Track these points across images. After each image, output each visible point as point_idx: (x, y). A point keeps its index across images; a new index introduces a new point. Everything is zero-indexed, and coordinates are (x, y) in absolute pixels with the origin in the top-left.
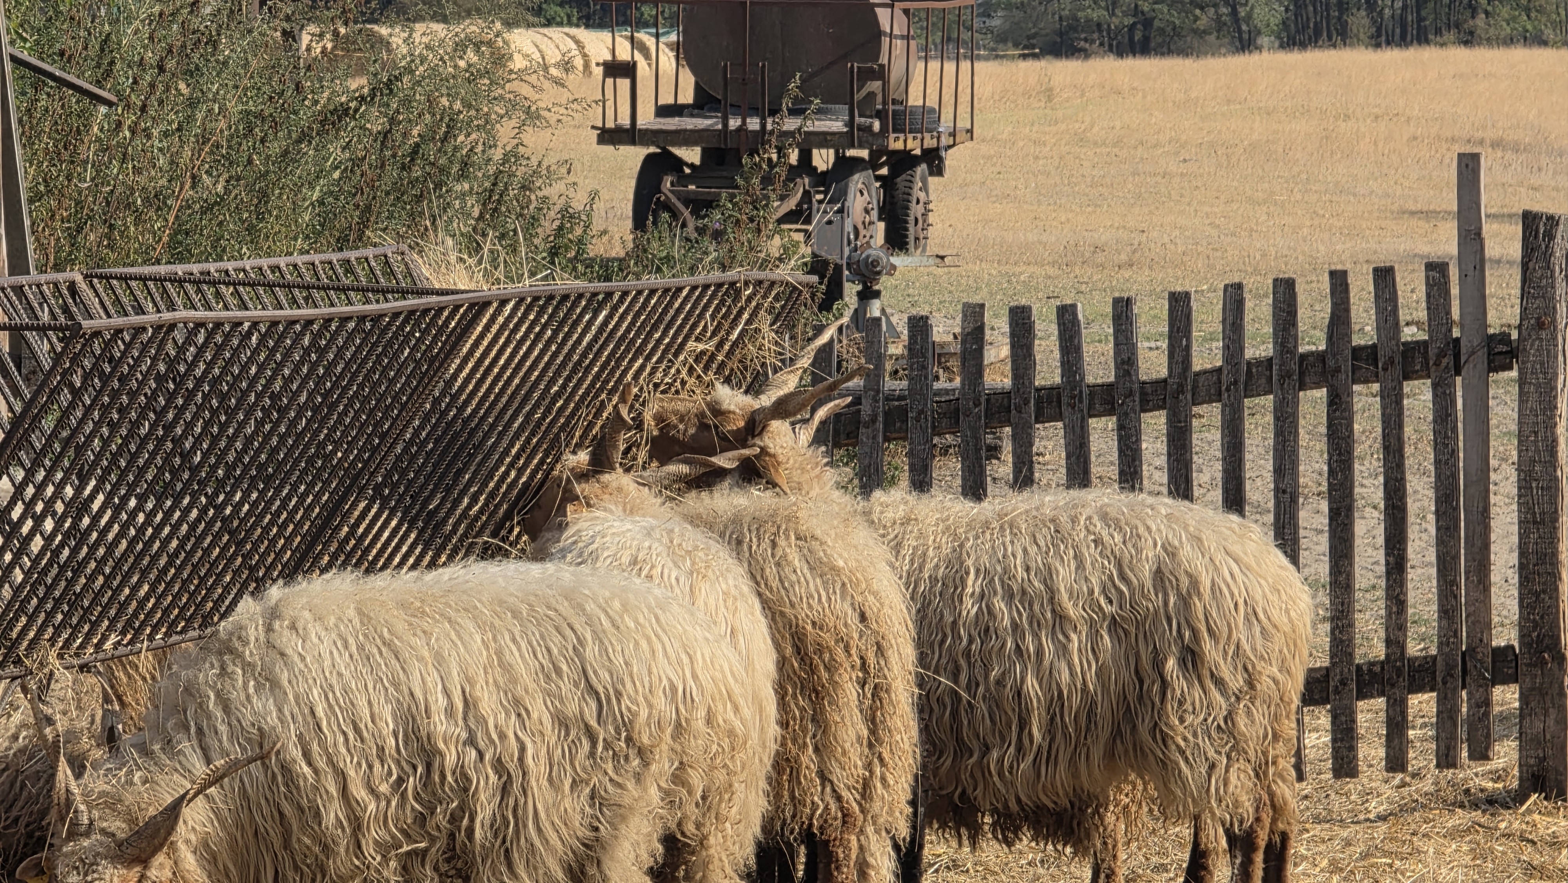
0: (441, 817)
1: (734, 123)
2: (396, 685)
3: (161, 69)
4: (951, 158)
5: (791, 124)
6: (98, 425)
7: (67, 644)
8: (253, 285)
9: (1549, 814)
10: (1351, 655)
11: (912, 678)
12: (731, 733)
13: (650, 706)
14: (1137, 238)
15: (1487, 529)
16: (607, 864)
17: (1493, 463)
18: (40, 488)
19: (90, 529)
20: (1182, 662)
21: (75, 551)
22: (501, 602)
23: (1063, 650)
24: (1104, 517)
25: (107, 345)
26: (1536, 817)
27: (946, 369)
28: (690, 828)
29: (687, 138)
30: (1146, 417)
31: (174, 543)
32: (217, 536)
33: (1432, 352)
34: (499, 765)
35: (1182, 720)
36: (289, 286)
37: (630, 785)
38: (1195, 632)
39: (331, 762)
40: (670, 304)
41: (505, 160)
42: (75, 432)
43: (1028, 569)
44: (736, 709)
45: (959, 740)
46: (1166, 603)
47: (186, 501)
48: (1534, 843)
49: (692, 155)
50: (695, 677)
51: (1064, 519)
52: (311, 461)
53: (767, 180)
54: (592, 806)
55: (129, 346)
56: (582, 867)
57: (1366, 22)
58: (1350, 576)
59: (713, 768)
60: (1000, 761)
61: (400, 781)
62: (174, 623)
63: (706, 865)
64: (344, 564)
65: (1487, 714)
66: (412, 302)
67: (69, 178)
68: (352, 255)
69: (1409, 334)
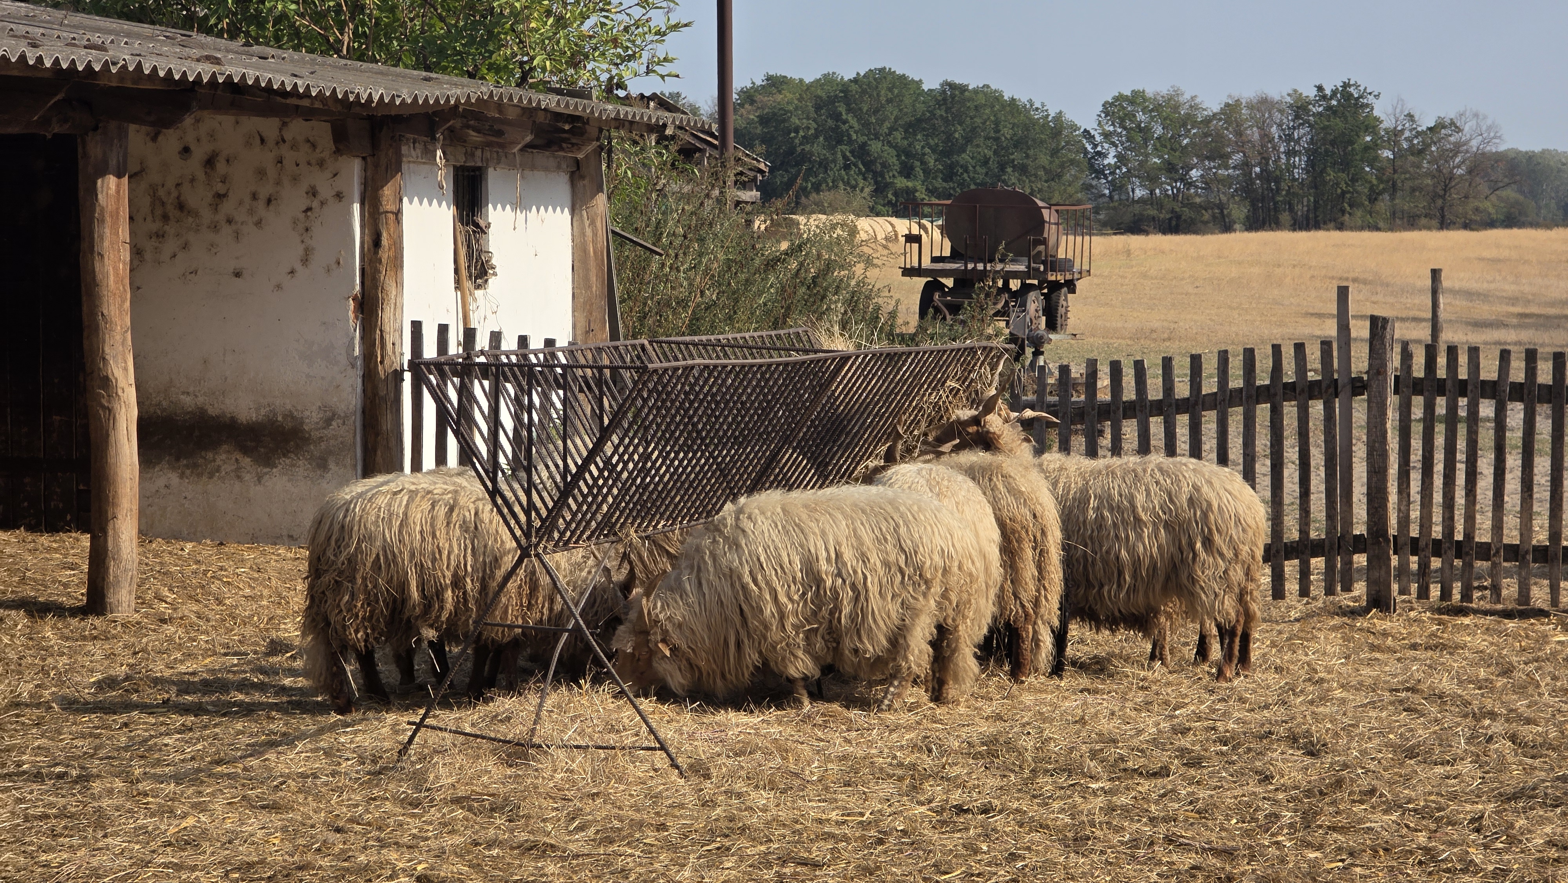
0: (824, 612)
1: (970, 266)
2: (802, 546)
3: (685, 237)
4: (1079, 285)
5: (999, 267)
6: (655, 416)
7: (640, 525)
8: (732, 347)
9: (1382, 619)
10: (1282, 538)
11: (1060, 547)
12: (971, 575)
13: (931, 559)
14: (1172, 326)
15: (1351, 475)
16: (909, 638)
17: (1354, 441)
18: (627, 448)
19: (651, 468)
20: (1204, 544)
21: (643, 479)
22: (856, 506)
23: (1140, 537)
24: (1161, 470)
25: (660, 378)
26: (1375, 620)
27: (1077, 391)
28: (950, 621)
29: (946, 273)
30: (1178, 417)
31: (693, 476)
32: (714, 473)
33: (1324, 385)
34: (853, 587)
35: (1203, 573)
36: (750, 348)
37: (921, 598)
38: (1210, 530)
39: (768, 583)
40: (941, 358)
41: (858, 284)
42: (644, 420)
43: (1121, 495)
44: (973, 563)
45: (1088, 580)
46: (1195, 514)
47: (699, 454)
48: (1374, 633)
49: (949, 282)
50: (953, 546)
51: (1139, 470)
52: (761, 435)
53: (987, 295)
54: (902, 608)
55: (671, 377)
56: (896, 640)
57: (1289, 218)
58: (1281, 498)
59: (961, 591)
60: (1109, 592)
61: (804, 594)
62: (693, 515)
63: (957, 640)
64: (777, 487)
65: (1350, 569)
66: (812, 356)
67: (640, 291)
68: (782, 332)
69: (1311, 376)
